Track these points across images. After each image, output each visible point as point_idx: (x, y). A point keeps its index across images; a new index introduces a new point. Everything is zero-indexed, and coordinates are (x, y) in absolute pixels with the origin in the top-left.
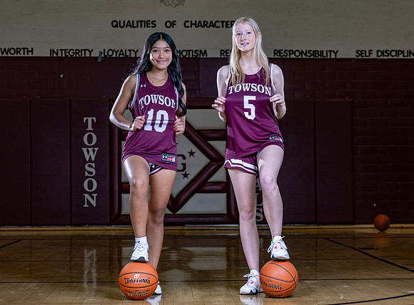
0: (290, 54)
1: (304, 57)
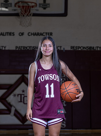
1: (85, 49)
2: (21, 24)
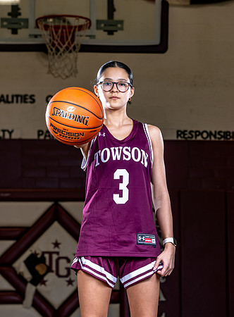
0: (196, 136)
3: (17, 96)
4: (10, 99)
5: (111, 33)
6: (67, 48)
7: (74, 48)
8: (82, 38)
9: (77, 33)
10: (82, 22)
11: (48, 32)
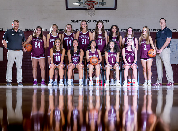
2: (88, 15)
3: (80, 21)
4: (78, 22)
5: (103, 5)
6: (92, 9)
7: (94, 9)
8: (96, 7)
9: (95, 5)
10: (96, 3)
11: (88, 5)
